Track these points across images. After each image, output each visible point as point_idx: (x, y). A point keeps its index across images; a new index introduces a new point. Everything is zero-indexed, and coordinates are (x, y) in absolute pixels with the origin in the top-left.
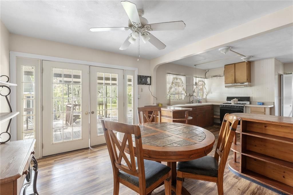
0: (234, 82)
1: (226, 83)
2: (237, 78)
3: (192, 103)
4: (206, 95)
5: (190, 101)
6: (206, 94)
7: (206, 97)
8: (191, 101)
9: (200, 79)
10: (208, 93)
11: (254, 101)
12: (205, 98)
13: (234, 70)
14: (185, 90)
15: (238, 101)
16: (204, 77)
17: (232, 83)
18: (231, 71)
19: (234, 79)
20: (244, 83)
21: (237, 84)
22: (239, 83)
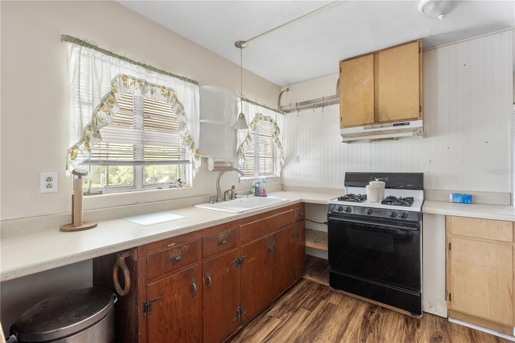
0: (373, 121)
1: (344, 126)
2: (381, 103)
3: (231, 198)
4: (283, 167)
5: (218, 189)
6: (281, 163)
7: (281, 173)
8: (223, 190)
9: (261, 110)
10: (287, 160)
11: (434, 188)
12: (279, 175)
13: (370, 77)
14: (196, 146)
15: (386, 187)
16: (276, 108)
17: (365, 125)
18: (361, 81)
19: (371, 109)
20: (409, 124)
21: (382, 127)
22: (390, 121)
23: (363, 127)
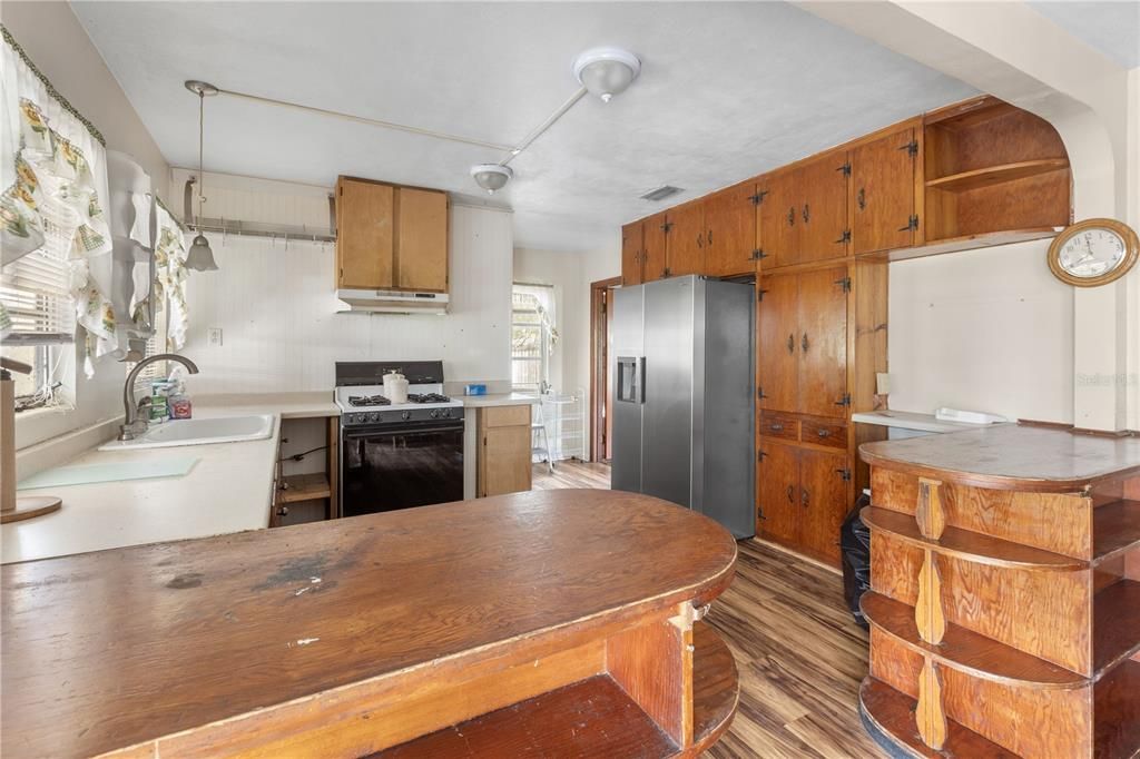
0: (390, 286)
1: (343, 286)
2: (402, 261)
10: (190, 338)
17: (378, 288)
18: (375, 220)
19: (389, 268)
20: (434, 296)
21: (402, 295)
22: (413, 290)
23: (375, 292)
